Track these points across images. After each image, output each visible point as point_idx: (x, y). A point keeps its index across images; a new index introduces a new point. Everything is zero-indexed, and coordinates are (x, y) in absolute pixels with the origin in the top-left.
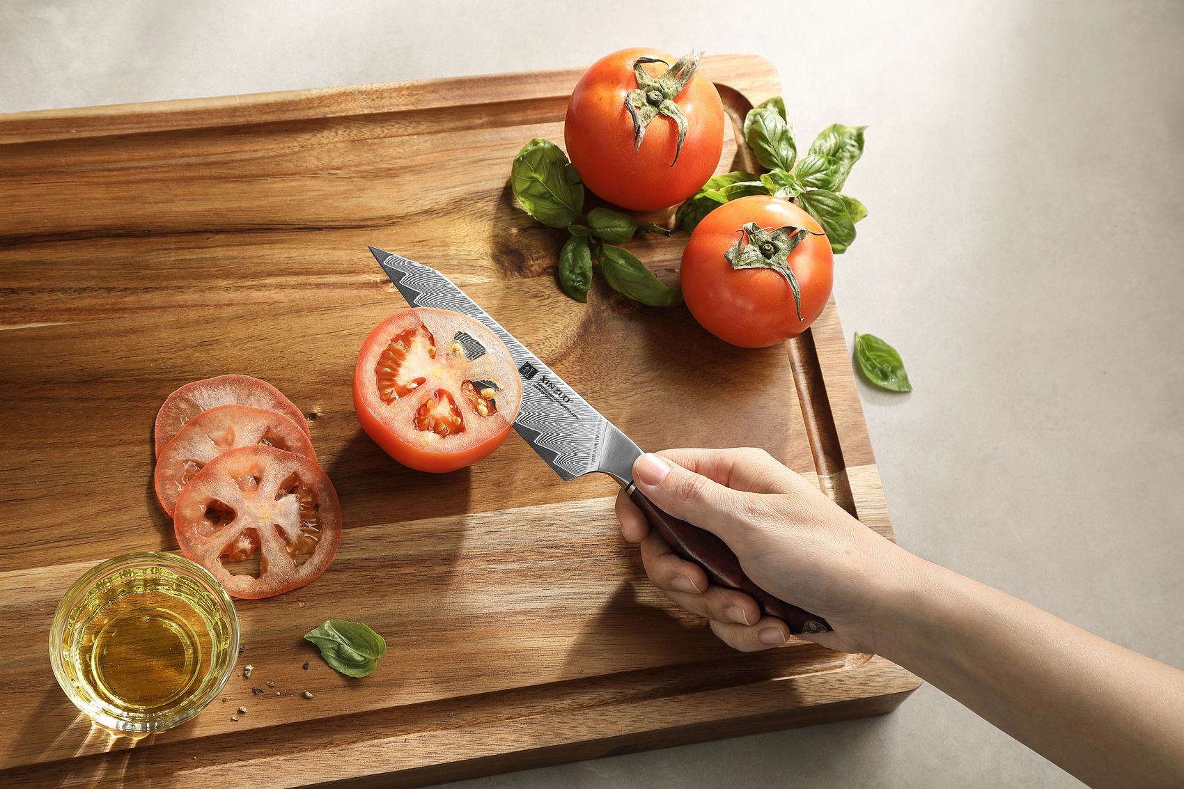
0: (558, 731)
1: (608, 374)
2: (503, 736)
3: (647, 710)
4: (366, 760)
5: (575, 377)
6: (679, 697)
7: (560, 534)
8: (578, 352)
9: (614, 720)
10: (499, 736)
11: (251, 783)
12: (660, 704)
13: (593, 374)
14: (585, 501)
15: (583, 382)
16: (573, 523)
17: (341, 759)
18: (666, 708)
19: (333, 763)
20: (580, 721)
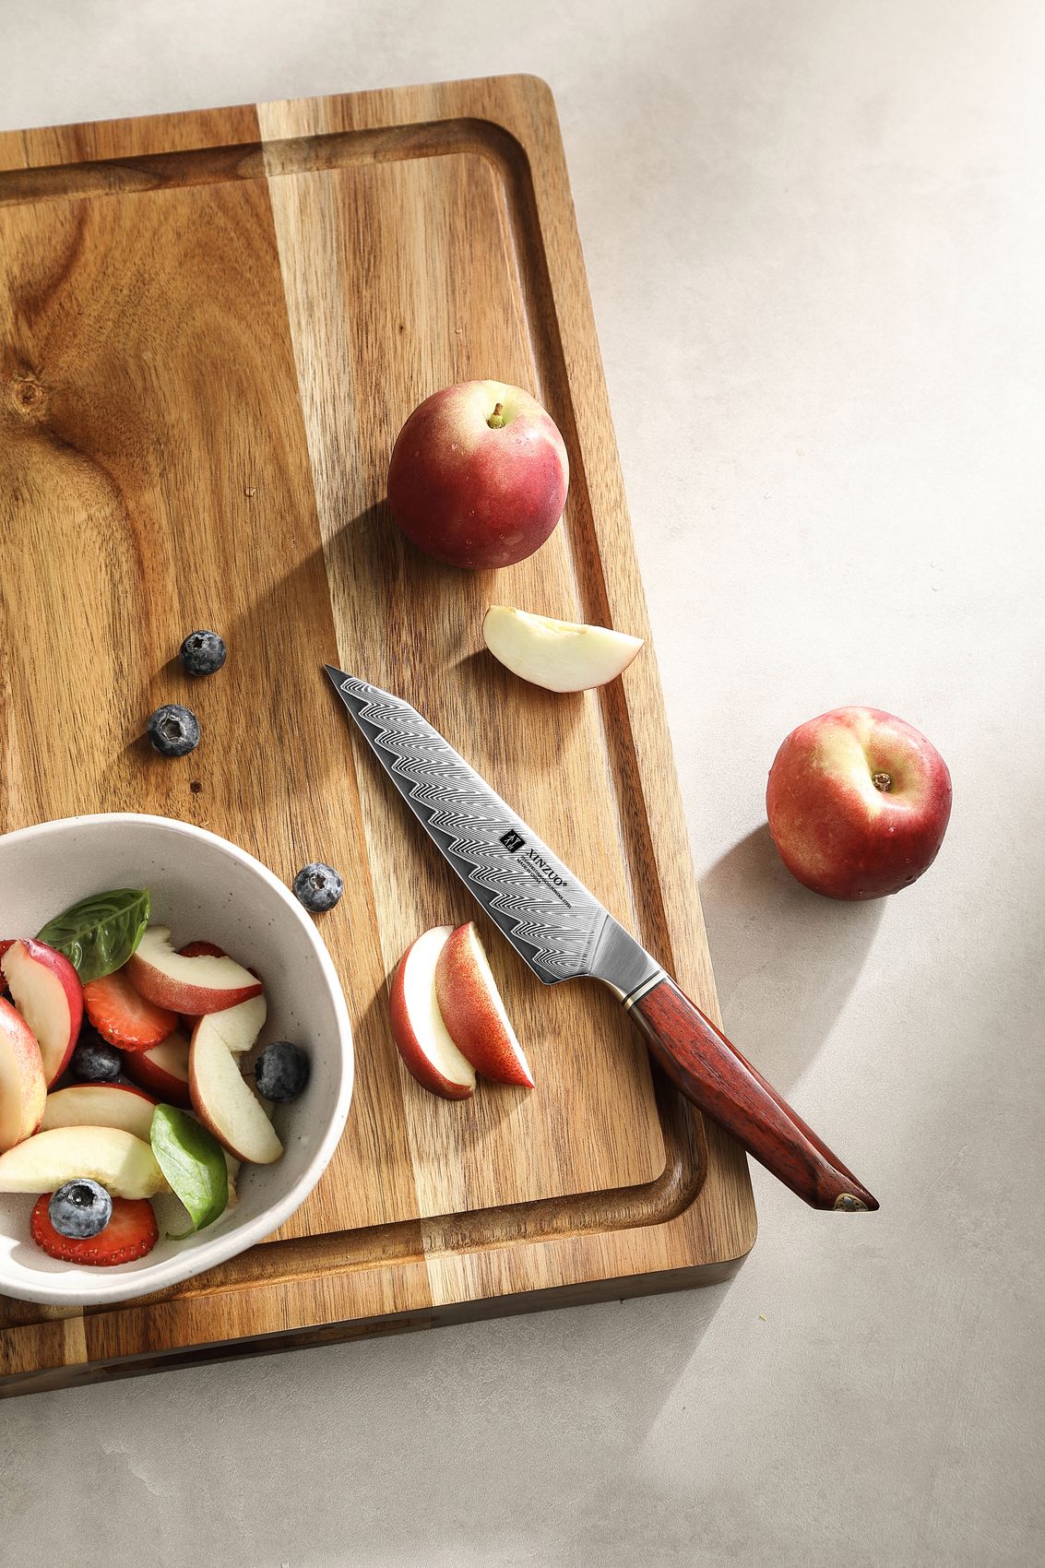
0: (612, 504)
1: (131, 421)
2: (619, 568)
3: (584, 401)
4: (651, 726)
5: (137, 463)
6: (567, 363)
7: (357, 491)
8: (100, 457)
9: (597, 440)
10: (619, 573)
11: (678, 856)
12: (576, 385)
13: (132, 440)
14: (311, 459)
15: (145, 453)
16: (342, 474)
17: (649, 752)
18: (581, 379)
19: (654, 761)
20: (600, 480)
